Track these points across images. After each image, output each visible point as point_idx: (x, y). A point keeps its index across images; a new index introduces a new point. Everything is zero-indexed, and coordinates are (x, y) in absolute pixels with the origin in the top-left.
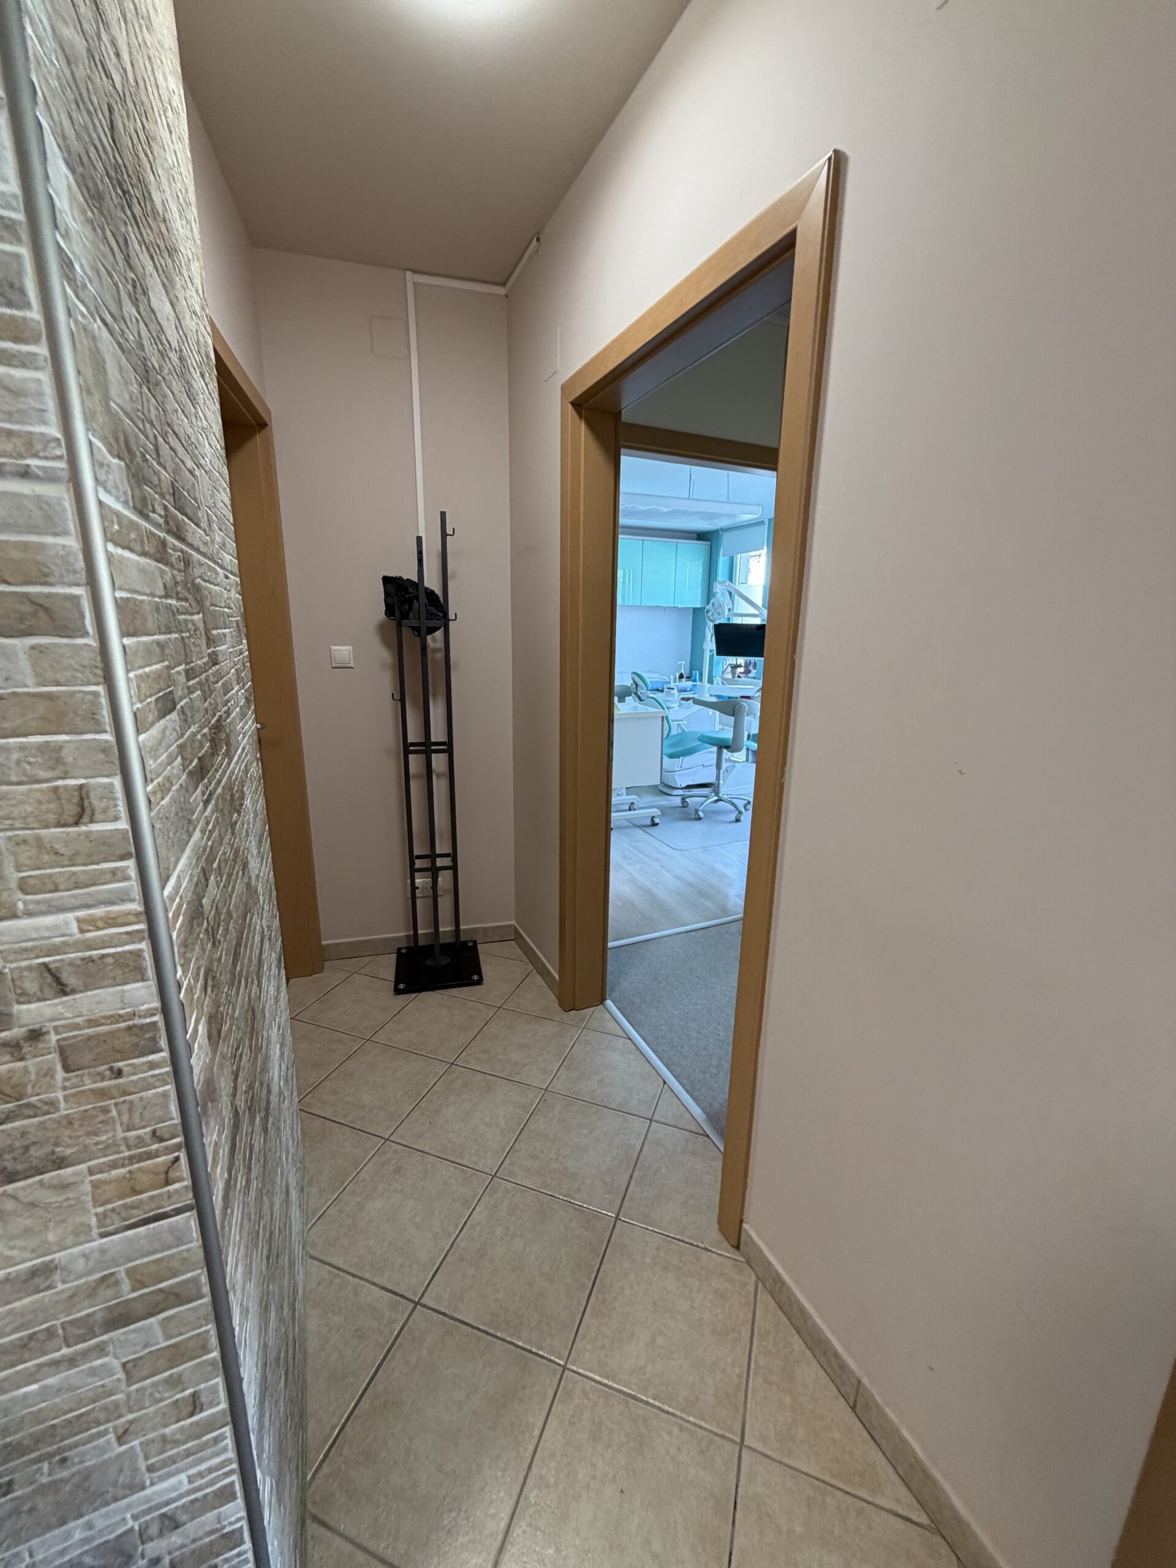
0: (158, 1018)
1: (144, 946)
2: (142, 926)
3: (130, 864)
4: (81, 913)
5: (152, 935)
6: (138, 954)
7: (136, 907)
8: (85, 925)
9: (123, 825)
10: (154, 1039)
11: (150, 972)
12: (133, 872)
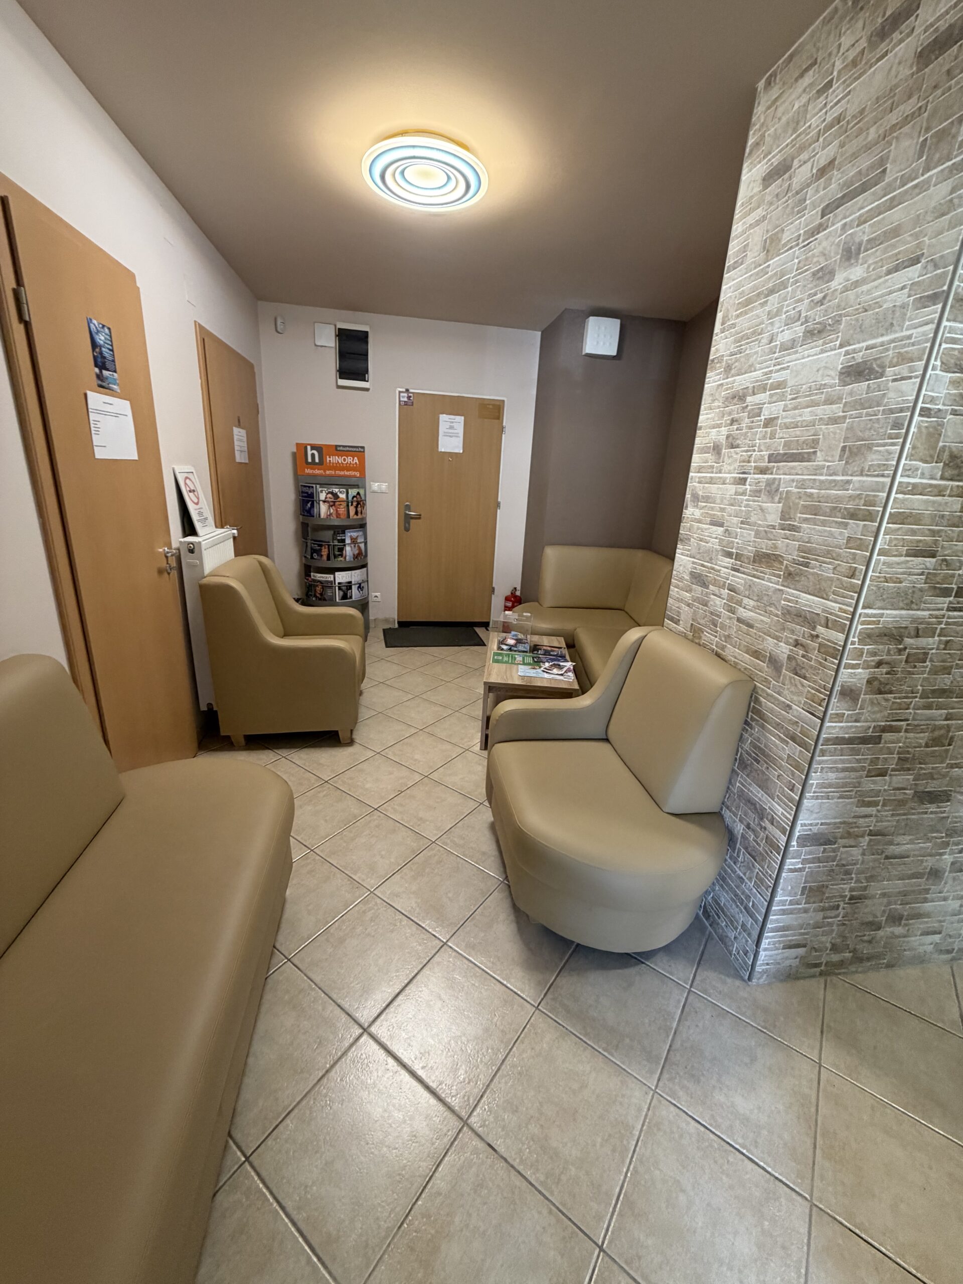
0: (841, 648)
1: (848, 623)
2: (850, 616)
3: (856, 595)
4: (841, 606)
5: (852, 621)
6: (846, 624)
7: (852, 610)
8: (840, 610)
9: (860, 582)
10: (837, 655)
11: (846, 633)
12: (856, 598)
